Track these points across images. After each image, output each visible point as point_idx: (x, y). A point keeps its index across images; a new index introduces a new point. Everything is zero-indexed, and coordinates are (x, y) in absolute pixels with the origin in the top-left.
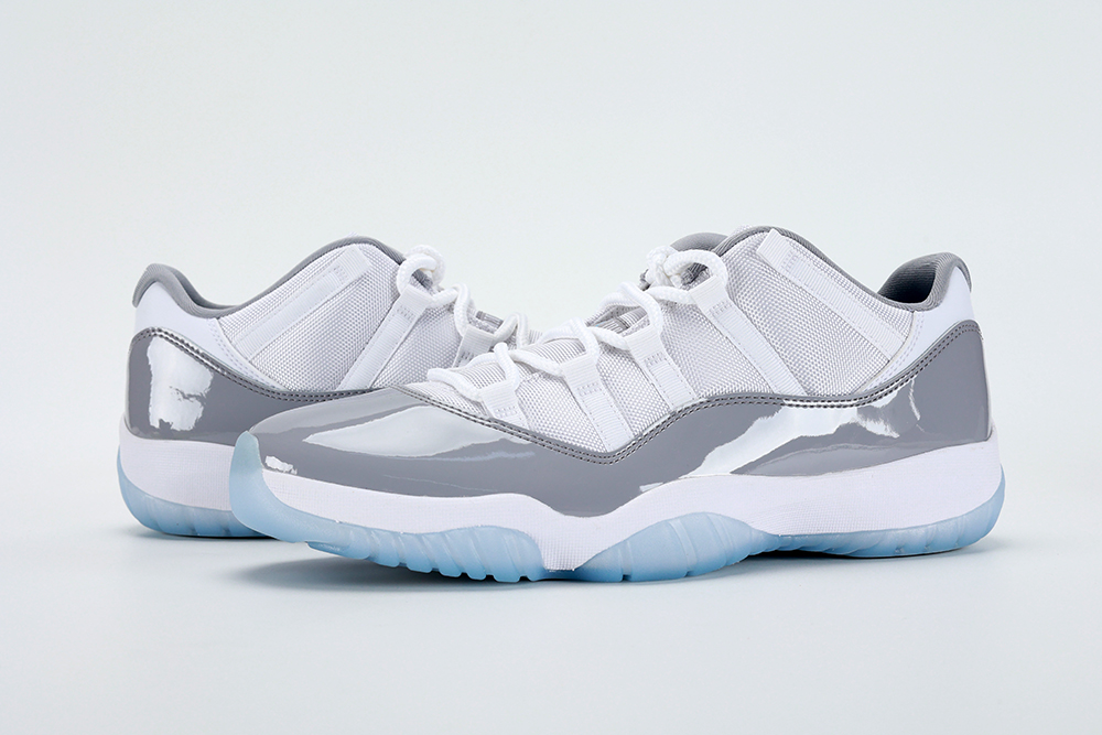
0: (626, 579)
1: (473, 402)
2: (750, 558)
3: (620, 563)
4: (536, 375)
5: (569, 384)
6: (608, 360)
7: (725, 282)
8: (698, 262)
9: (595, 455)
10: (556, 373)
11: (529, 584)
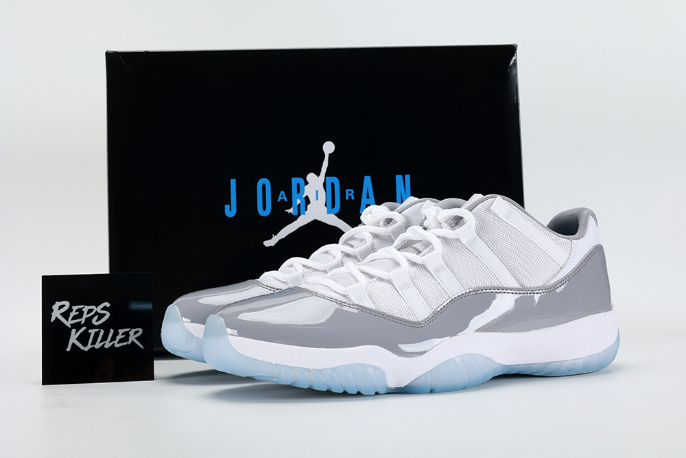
0: (432, 391)
1: (342, 295)
2: (494, 378)
3: (430, 382)
4: (375, 279)
5: (394, 284)
6: (414, 270)
7: (474, 226)
8: (459, 215)
9: (413, 323)
10: (386, 278)
11: (379, 396)
